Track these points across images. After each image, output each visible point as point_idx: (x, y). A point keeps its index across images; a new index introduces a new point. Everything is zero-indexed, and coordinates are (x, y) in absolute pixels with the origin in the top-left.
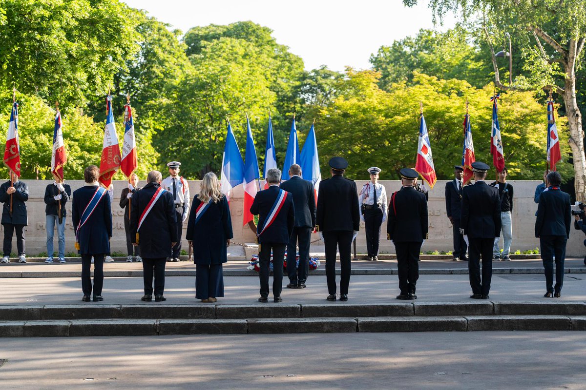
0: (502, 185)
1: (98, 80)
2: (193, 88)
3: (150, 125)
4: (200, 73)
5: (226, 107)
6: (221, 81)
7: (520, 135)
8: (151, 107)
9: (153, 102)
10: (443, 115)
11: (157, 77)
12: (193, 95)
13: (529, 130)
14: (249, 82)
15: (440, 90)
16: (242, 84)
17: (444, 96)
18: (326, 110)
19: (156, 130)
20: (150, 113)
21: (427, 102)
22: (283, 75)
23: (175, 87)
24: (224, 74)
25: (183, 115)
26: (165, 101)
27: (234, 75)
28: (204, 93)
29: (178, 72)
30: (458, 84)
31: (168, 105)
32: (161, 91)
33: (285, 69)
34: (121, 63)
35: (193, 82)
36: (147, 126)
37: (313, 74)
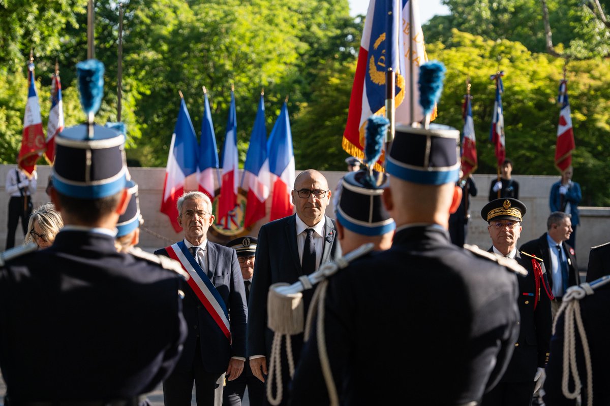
0: (505, 182)
1: (36, 38)
2: (187, 39)
3: (131, 86)
4: (198, 20)
5: (228, 66)
6: (223, 30)
7: (585, 115)
8: (133, 63)
9: (135, 56)
10: (486, 88)
11: (142, 23)
12: (187, 49)
13: (598, 109)
14: (261, 33)
15: (487, 54)
16: (252, 35)
17: (489, 62)
18: (337, 78)
19: (140, 93)
20: (132, 71)
21: (465, 70)
22: (320, 20)
23: (164, 38)
24: (228, 22)
25: (175, 75)
26: (151, 55)
27: (241, 24)
28: (200, 46)
29: (170, 16)
30: (510, 48)
31: (155, 61)
32: (146, 41)
33: (323, 13)
34: (66, 14)
35: (186, 32)
36: (128, 88)
37: (358, 21)
